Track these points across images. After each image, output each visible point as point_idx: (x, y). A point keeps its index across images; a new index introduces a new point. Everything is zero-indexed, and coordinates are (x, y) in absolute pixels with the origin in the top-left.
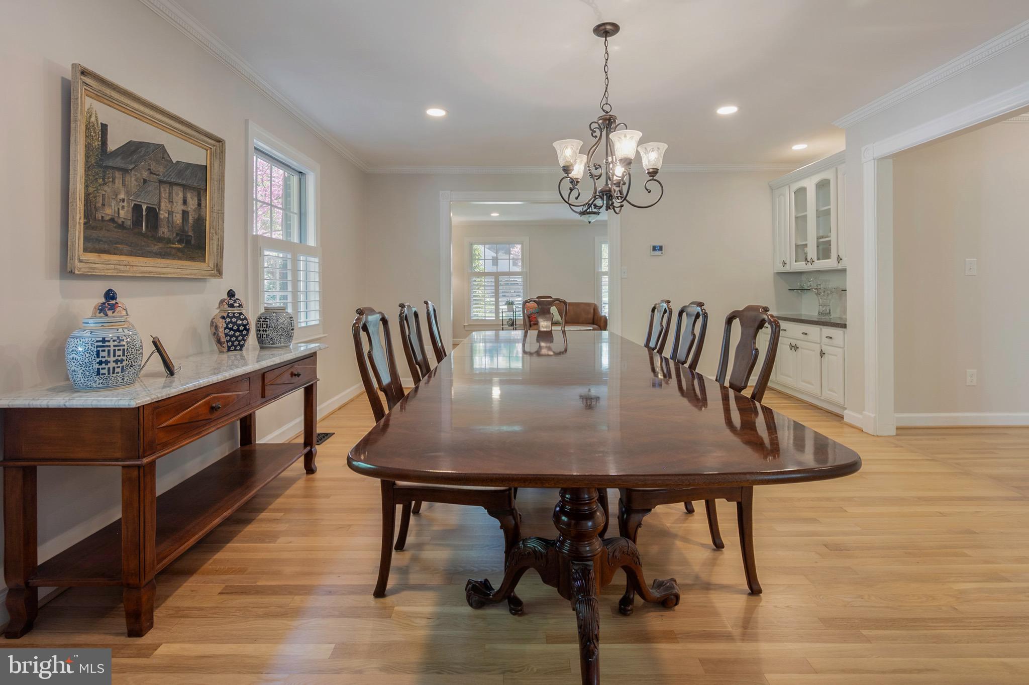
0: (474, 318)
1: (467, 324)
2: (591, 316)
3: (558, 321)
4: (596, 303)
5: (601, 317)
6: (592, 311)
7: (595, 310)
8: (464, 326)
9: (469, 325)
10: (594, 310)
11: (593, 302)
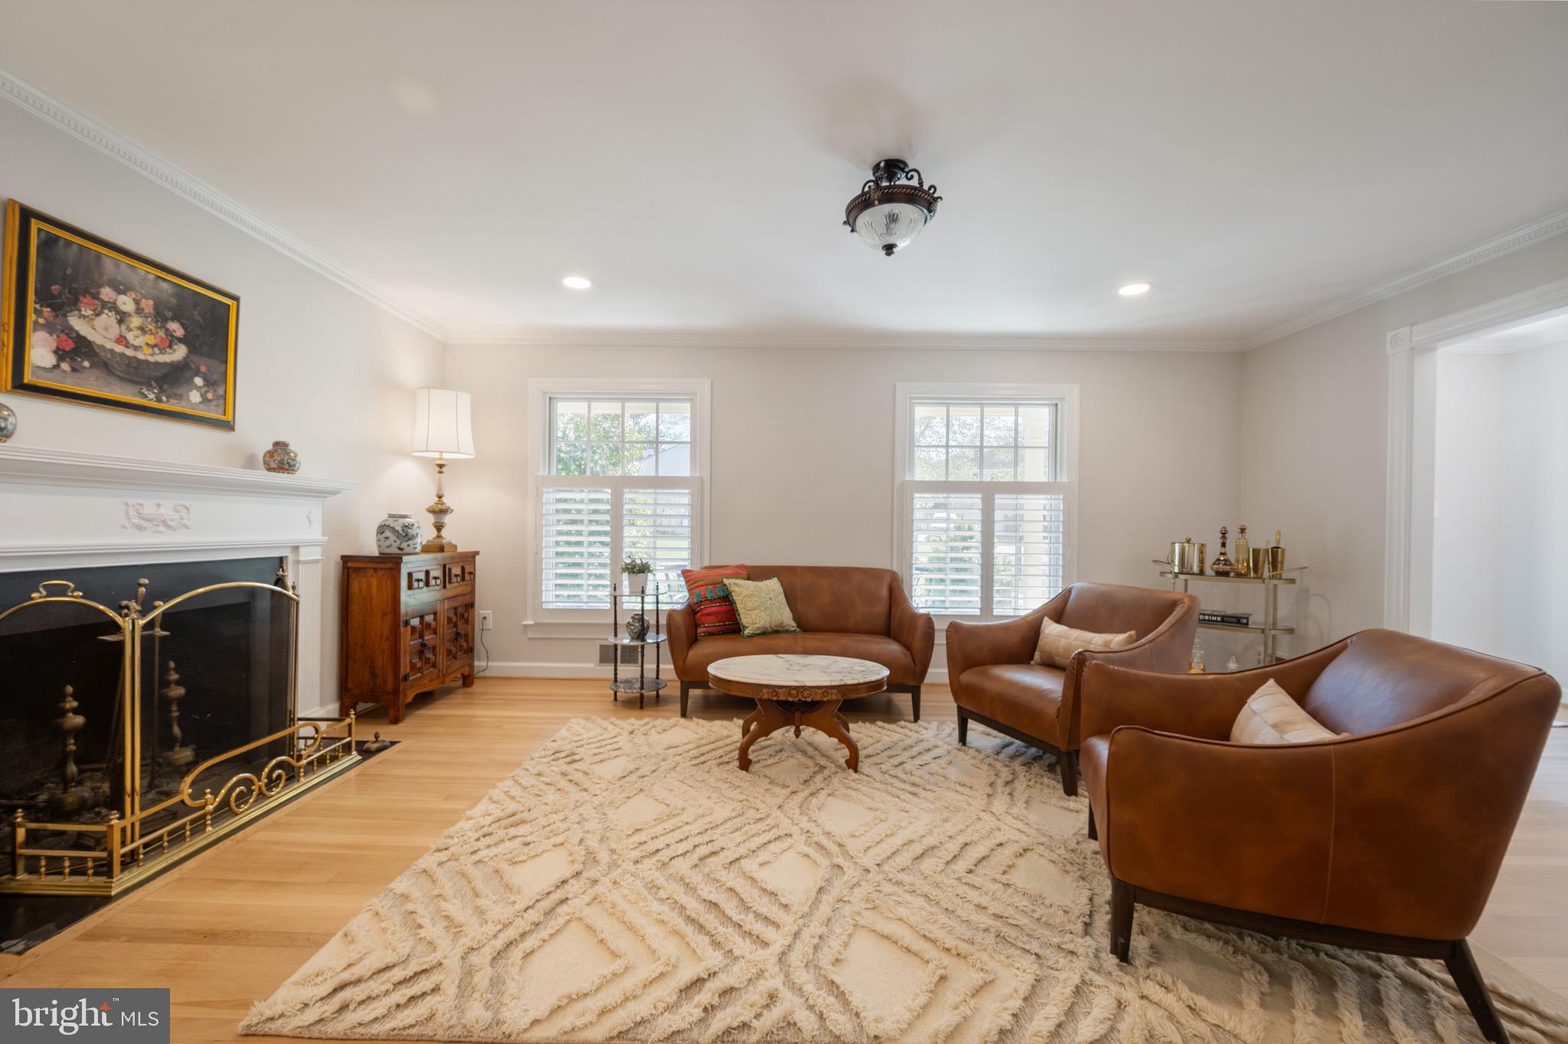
0: (550, 606)
1: (532, 623)
2: (880, 608)
3: (781, 625)
4: (895, 569)
5: (914, 617)
6: (884, 592)
7: (894, 590)
8: (526, 626)
9: (537, 625)
10: (891, 590)
11: (888, 567)
